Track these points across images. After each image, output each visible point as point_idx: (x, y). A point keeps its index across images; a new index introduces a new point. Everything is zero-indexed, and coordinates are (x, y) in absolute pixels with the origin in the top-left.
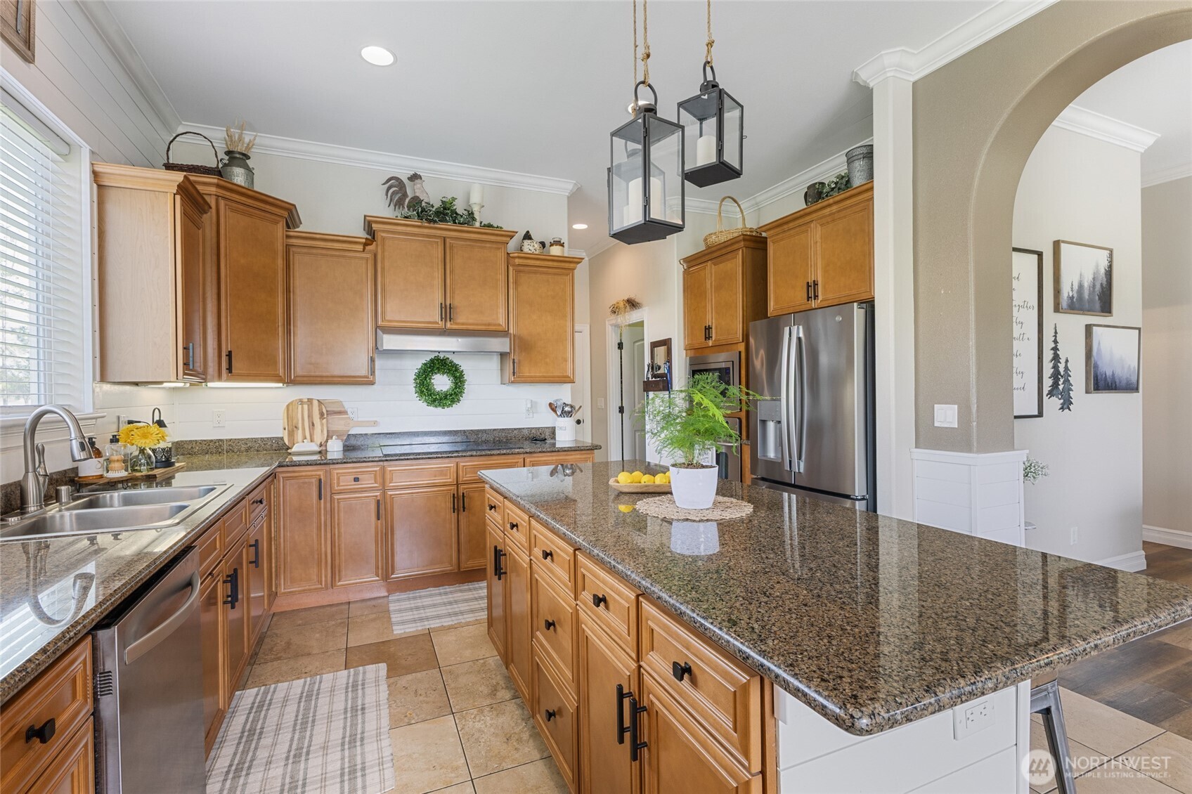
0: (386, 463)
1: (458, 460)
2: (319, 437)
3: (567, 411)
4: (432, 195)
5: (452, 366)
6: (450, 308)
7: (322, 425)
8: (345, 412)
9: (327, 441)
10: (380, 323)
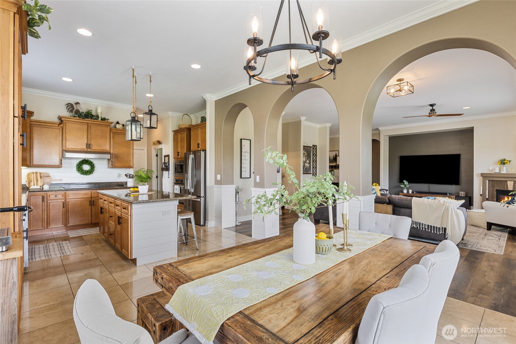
0: (66, 191)
1: (91, 190)
2: (40, 184)
3: (131, 177)
4: (83, 109)
5: (90, 162)
6: (90, 145)
7: (41, 180)
8: (50, 176)
9: (43, 185)
10: (64, 149)
